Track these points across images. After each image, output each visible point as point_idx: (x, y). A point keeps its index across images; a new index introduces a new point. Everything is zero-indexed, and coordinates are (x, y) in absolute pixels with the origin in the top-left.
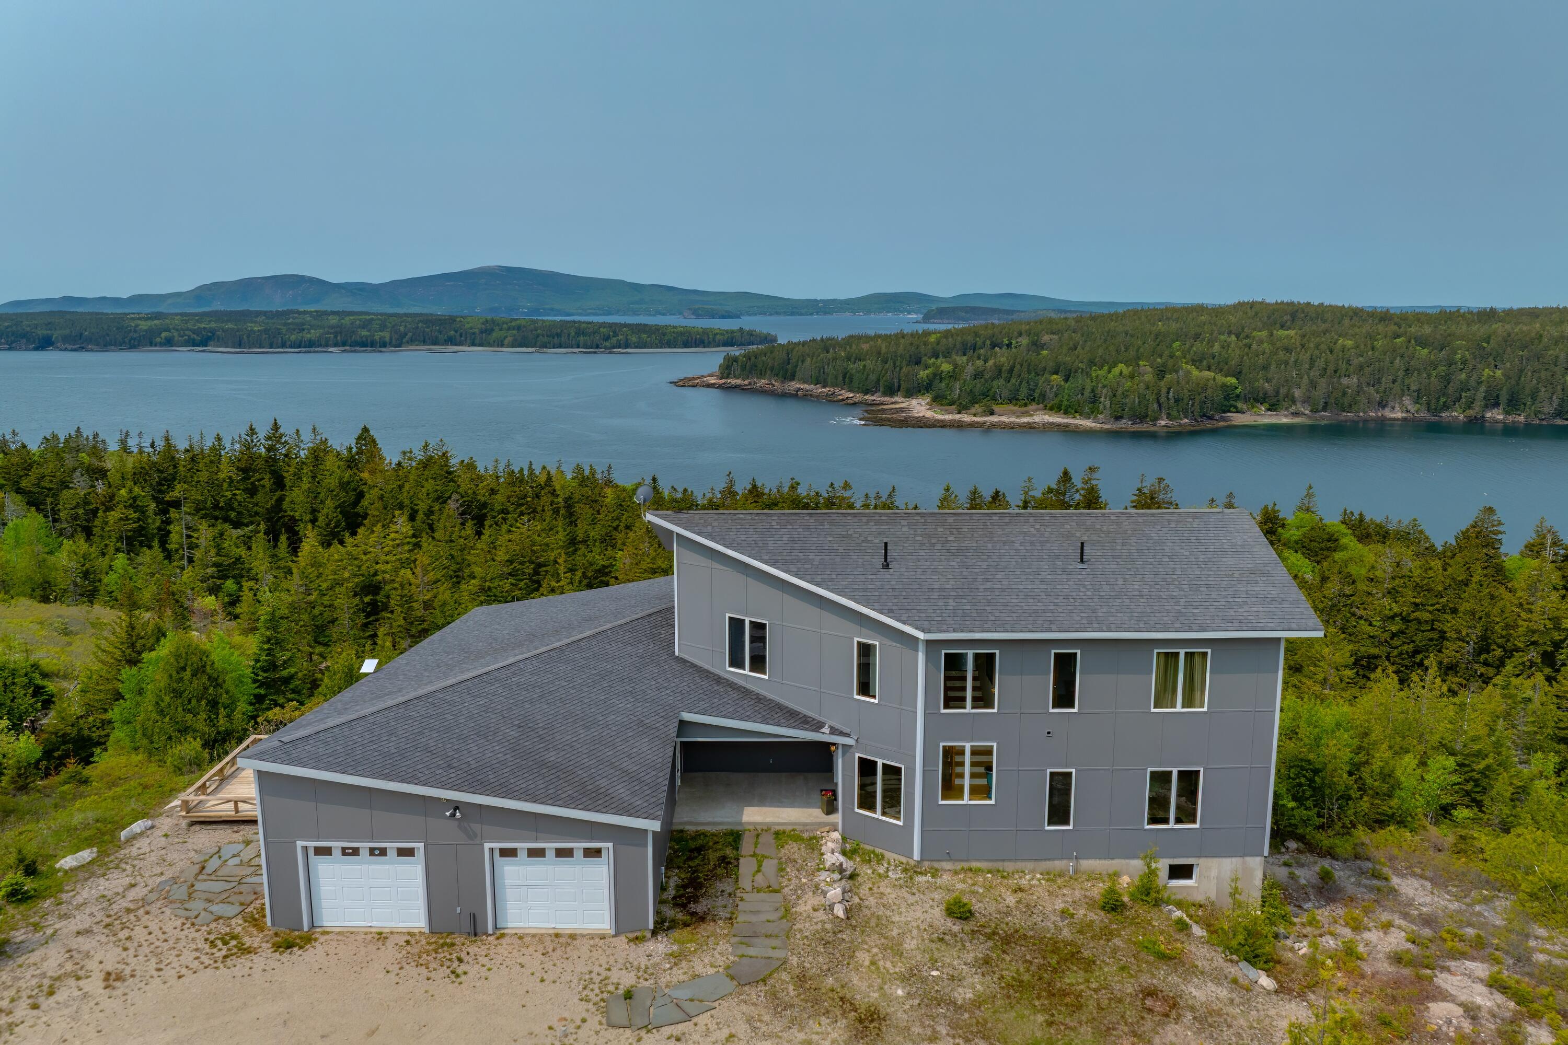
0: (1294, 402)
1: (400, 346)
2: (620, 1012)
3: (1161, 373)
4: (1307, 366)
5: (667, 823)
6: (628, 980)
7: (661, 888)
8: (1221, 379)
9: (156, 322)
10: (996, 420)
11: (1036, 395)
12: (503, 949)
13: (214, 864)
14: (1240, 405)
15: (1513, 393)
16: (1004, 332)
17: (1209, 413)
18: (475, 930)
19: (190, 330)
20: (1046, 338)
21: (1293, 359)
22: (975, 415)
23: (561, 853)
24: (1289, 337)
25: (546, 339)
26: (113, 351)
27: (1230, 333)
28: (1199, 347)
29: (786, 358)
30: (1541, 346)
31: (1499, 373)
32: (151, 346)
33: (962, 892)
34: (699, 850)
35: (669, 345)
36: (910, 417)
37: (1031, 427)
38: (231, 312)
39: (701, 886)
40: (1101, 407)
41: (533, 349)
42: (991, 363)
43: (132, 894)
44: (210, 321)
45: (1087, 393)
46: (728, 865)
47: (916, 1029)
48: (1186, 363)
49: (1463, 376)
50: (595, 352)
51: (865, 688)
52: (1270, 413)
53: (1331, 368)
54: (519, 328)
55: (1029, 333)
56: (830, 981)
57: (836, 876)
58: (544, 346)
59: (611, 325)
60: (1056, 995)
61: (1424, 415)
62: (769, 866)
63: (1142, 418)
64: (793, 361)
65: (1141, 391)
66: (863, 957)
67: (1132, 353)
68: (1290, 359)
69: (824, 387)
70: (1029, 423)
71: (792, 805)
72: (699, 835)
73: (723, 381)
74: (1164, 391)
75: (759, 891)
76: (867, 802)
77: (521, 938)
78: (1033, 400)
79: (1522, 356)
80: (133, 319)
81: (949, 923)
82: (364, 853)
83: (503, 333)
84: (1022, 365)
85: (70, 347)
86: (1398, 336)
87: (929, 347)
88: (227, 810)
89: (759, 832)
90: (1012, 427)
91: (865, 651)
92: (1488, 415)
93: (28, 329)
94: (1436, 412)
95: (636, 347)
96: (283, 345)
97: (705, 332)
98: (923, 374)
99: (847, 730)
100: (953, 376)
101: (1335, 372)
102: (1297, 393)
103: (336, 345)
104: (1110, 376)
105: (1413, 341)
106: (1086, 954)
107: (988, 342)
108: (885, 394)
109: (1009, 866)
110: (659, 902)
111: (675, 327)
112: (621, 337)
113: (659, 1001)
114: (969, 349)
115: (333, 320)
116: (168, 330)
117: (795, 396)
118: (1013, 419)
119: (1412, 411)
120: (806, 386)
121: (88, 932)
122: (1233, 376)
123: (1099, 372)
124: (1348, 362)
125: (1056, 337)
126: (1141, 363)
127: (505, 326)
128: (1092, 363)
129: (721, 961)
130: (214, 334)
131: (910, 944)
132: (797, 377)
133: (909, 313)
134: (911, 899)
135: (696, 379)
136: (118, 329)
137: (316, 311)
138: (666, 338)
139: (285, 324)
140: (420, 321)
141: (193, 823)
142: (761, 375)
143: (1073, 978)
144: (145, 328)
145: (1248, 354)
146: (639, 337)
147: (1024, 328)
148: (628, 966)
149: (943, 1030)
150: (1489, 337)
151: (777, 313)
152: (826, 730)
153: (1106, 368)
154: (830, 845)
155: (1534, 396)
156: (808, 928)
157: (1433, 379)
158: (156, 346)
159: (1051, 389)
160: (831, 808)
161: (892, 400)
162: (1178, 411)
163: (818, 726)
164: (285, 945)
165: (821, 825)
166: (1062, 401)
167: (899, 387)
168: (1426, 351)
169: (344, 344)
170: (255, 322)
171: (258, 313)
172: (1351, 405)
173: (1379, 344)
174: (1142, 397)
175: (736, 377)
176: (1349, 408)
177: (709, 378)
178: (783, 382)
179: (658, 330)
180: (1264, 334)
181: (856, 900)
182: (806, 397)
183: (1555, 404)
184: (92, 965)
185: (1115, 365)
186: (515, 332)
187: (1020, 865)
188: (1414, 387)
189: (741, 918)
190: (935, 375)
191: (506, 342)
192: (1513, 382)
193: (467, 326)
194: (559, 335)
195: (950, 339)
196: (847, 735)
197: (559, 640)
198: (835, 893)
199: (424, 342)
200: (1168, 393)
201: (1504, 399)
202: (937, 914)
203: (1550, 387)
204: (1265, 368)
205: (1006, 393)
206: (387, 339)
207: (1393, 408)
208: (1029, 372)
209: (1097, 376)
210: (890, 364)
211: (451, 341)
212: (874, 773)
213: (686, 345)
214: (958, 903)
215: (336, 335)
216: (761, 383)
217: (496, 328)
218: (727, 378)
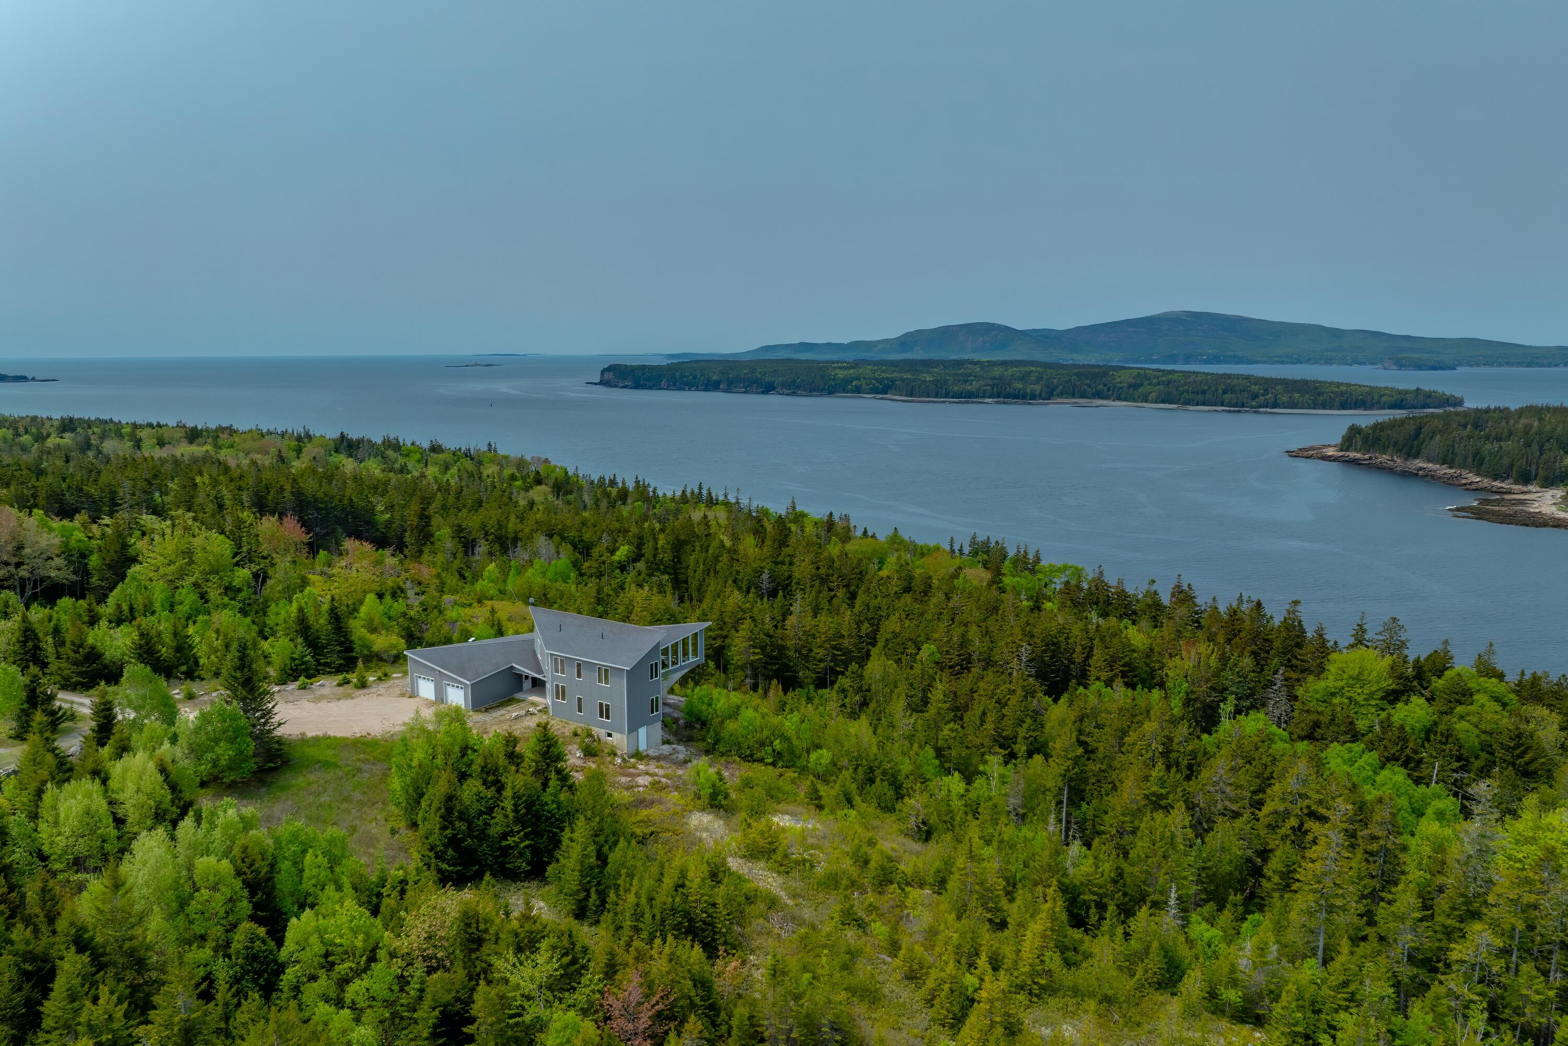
1: (1049, 399)
9: (852, 371)
19: (876, 379)
23: (457, 687)
25: (1190, 396)
29: (1414, 432)
32: (844, 392)
36: (1526, 512)
41: (1176, 406)
44: (895, 370)
46: (510, 705)
50: (1239, 411)
58: (1187, 403)
69: (1451, 468)
73: (1341, 454)
80: (835, 368)
83: (1148, 388)
85: (786, 391)
93: (759, 376)
95: (1285, 408)
97: (1371, 392)
103: (992, 396)
108: (1516, 482)
112: (1270, 396)
115: (997, 372)
116: (859, 379)
117: (1415, 475)
120: (1431, 465)
127: (1155, 381)
130: (893, 384)
132: (1421, 454)
135: (1315, 449)
137: (987, 362)
139: (955, 375)
142: (1384, 450)
144: (843, 375)
146: (1291, 397)
154: (539, 708)
156: (502, 718)
158: (848, 392)
161: (1525, 489)
164: (410, 697)
167: (1536, 474)
169: (998, 396)
170: (930, 372)
175: (1356, 450)
177: (1330, 448)
178: (1406, 460)
182: (1429, 478)
186: (1162, 388)
191: (1150, 398)
193: (1118, 380)
194: (1204, 392)
199: (1073, 395)
206: (1038, 392)
211: (1099, 395)
215: (993, 386)
216: (1384, 458)
217: (1145, 383)
218: (1347, 450)
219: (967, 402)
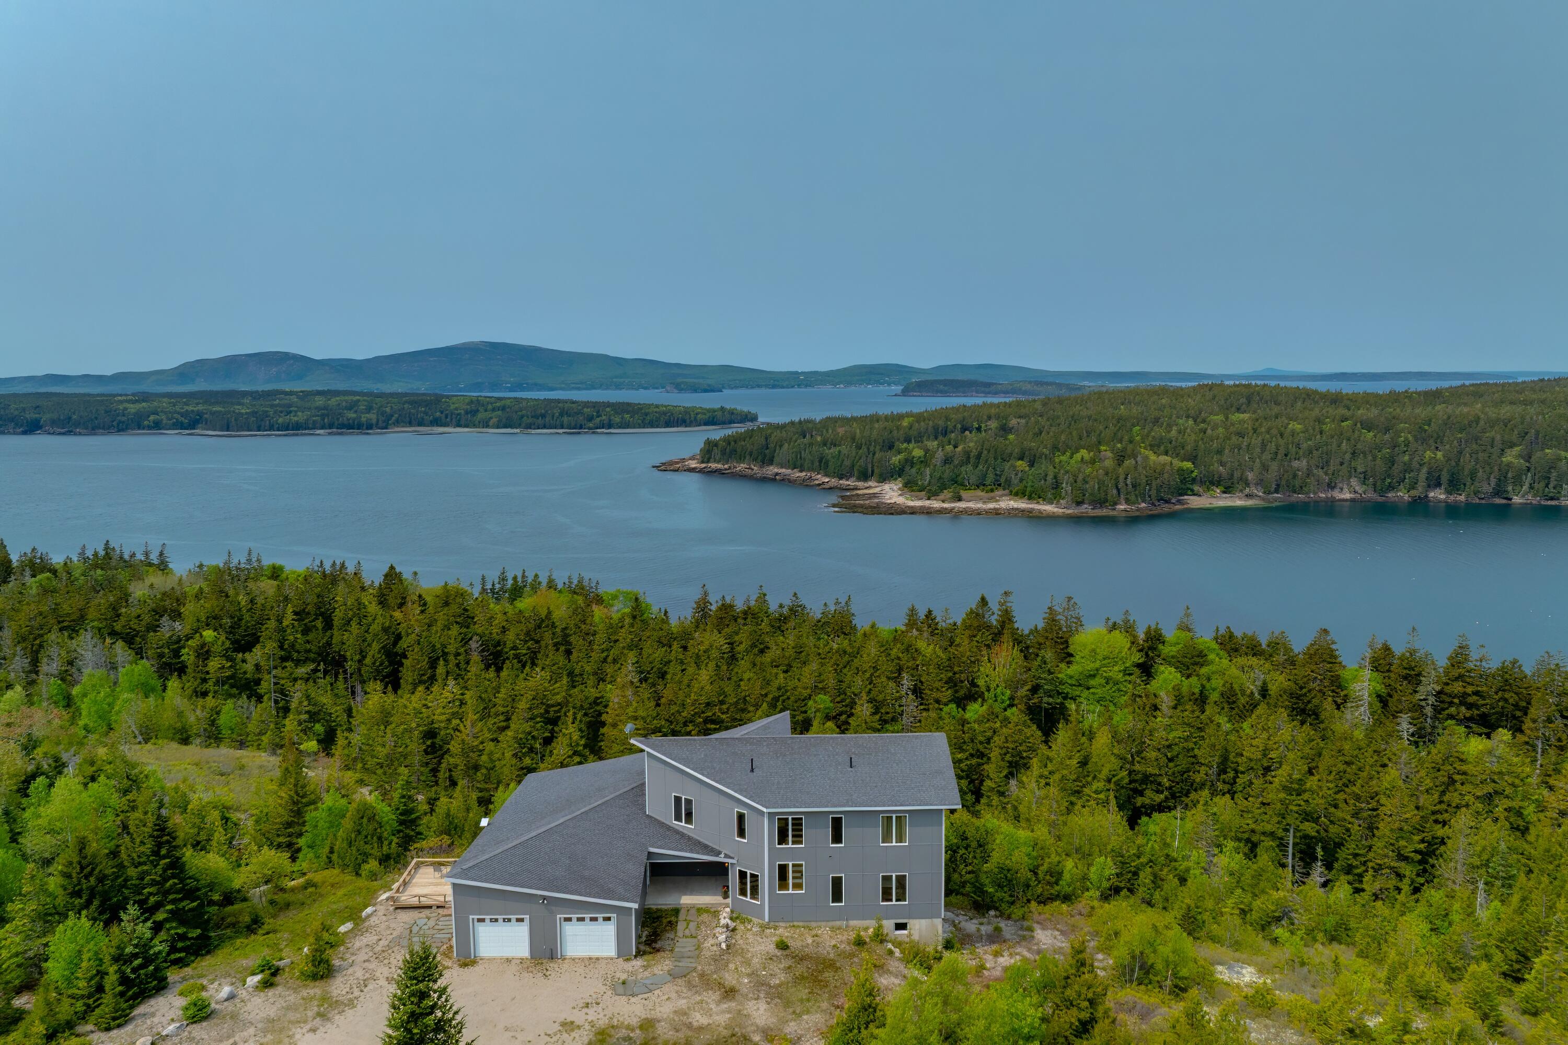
0: (1247, 484)
1: (386, 428)
2: (620, 989)
3: (1121, 458)
4: (1258, 450)
5: (642, 904)
6: (624, 977)
7: (639, 937)
8: (1177, 463)
9: (144, 404)
10: (964, 506)
11: (1002, 480)
12: (566, 966)
13: (415, 929)
14: (1196, 488)
15: (1453, 474)
16: (974, 416)
17: (1167, 497)
18: (552, 956)
19: (178, 413)
20: (1013, 422)
21: (1245, 443)
22: (943, 501)
23: (592, 919)
24: (1242, 422)
25: (530, 420)
26: (103, 434)
27: (1188, 417)
28: (1158, 432)
29: (764, 443)
30: (1478, 428)
31: (1439, 455)
32: (139, 428)
33: (787, 937)
34: (658, 918)
35: (652, 425)
36: (883, 503)
37: (997, 513)
38: (217, 392)
39: (658, 935)
40: (1063, 494)
41: (518, 431)
42: (959, 449)
43: (381, 943)
44: (197, 404)
45: (1050, 478)
46: (672, 925)
47: (751, 995)
48: (1145, 448)
49: (1406, 458)
50: (579, 433)
51: (741, 833)
52: (1225, 495)
53: (1282, 451)
54: (503, 409)
55: (998, 417)
56: (715, 976)
57: (725, 930)
58: (529, 426)
59: (595, 405)
60: (816, 981)
61: (1371, 495)
62: (692, 925)
63: (1100, 502)
64: (772, 446)
65: (1101, 477)
66: (732, 966)
67: (1094, 439)
68: (1242, 442)
69: (801, 471)
70: (995, 509)
71: (707, 895)
72: (658, 910)
73: (703, 465)
74: (1122, 477)
75: (687, 937)
76: (743, 892)
77: (573, 960)
78: (999, 485)
79: (1461, 438)
80: (121, 402)
81: (777, 951)
82: (501, 921)
83: (487, 414)
84: (989, 452)
85: (58, 430)
86: (1346, 419)
87: (901, 432)
88: (415, 901)
89: (689, 908)
90: (978, 513)
91: (741, 817)
92: (1432, 494)
93: (16, 413)
94: (1382, 492)
95: (620, 427)
96: (271, 428)
97: (687, 411)
98: (896, 459)
99: (732, 855)
100: (924, 462)
101: (1286, 455)
102: (1250, 476)
103: (322, 428)
104: (1073, 461)
105: (1359, 425)
106: (838, 964)
107: (959, 426)
108: (859, 479)
109: (814, 924)
110: (638, 943)
111: (657, 406)
112: (604, 417)
113: (638, 985)
114: (941, 433)
115: (320, 401)
116: (157, 414)
117: (773, 480)
118: (980, 505)
119: (1360, 492)
120: (783, 470)
121: (368, 961)
122: (1188, 460)
123: (1062, 458)
124: (1298, 446)
125: (1023, 421)
126: (1103, 448)
127: (490, 407)
128: (1055, 448)
129: (666, 968)
130: (201, 417)
131: (755, 960)
132: (776, 460)
133: (889, 385)
134: (761, 940)
135: (677, 463)
136: (106, 412)
137: (302, 392)
138: (648, 418)
139: (272, 406)
140: (406, 402)
141: (397, 908)
142: (741, 459)
143: (828, 975)
144: (133, 411)
145: (1202, 439)
146: (622, 418)
147: (993, 411)
148: (624, 971)
149: (762, 995)
150: (1430, 420)
151: (759, 386)
152: (722, 855)
153: (1068, 454)
154: (725, 914)
155: (1473, 475)
156: (708, 954)
157: (1378, 462)
158: (144, 429)
159: (1016, 474)
160: (726, 896)
161: (866, 485)
162: (1136, 496)
163: (718, 853)
164: (465, 965)
165: (721, 904)
166: (1026, 487)
167: (873, 472)
168: (1371, 434)
169: (331, 426)
170: (243, 404)
171: (245, 394)
172: (1301, 487)
173: (1326, 428)
174: (1101, 483)
175: (718, 462)
176: (1300, 490)
177: (690, 461)
178: (762, 467)
179: (641, 409)
180: (1220, 417)
181: (734, 941)
182: (786, 481)
183: (1493, 483)
184: (378, 974)
185: (1077, 450)
186: (500, 413)
187: (820, 924)
188: (1360, 469)
189: (676, 950)
190: (906, 460)
191: (491, 423)
192: (1453, 464)
193: (453, 407)
194: (543, 416)
195: (922, 424)
196: (732, 858)
197: (585, 806)
198: (722, 938)
199: (410, 424)
200: (1126, 478)
201: (1445, 478)
202: (772, 949)
203: (1487, 468)
204: (1220, 452)
205: (974, 479)
206: (374, 421)
207: (1342, 489)
208: (996, 459)
209: (1060, 462)
210: (864, 449)
211: (436, 422)
212: (746, 877)
213: (668, 424)
214: (782, 942)
215: (323, 416)
216: (740, 467)
217: (481, 409)
218: (708, 462)
219: (297, 435)
